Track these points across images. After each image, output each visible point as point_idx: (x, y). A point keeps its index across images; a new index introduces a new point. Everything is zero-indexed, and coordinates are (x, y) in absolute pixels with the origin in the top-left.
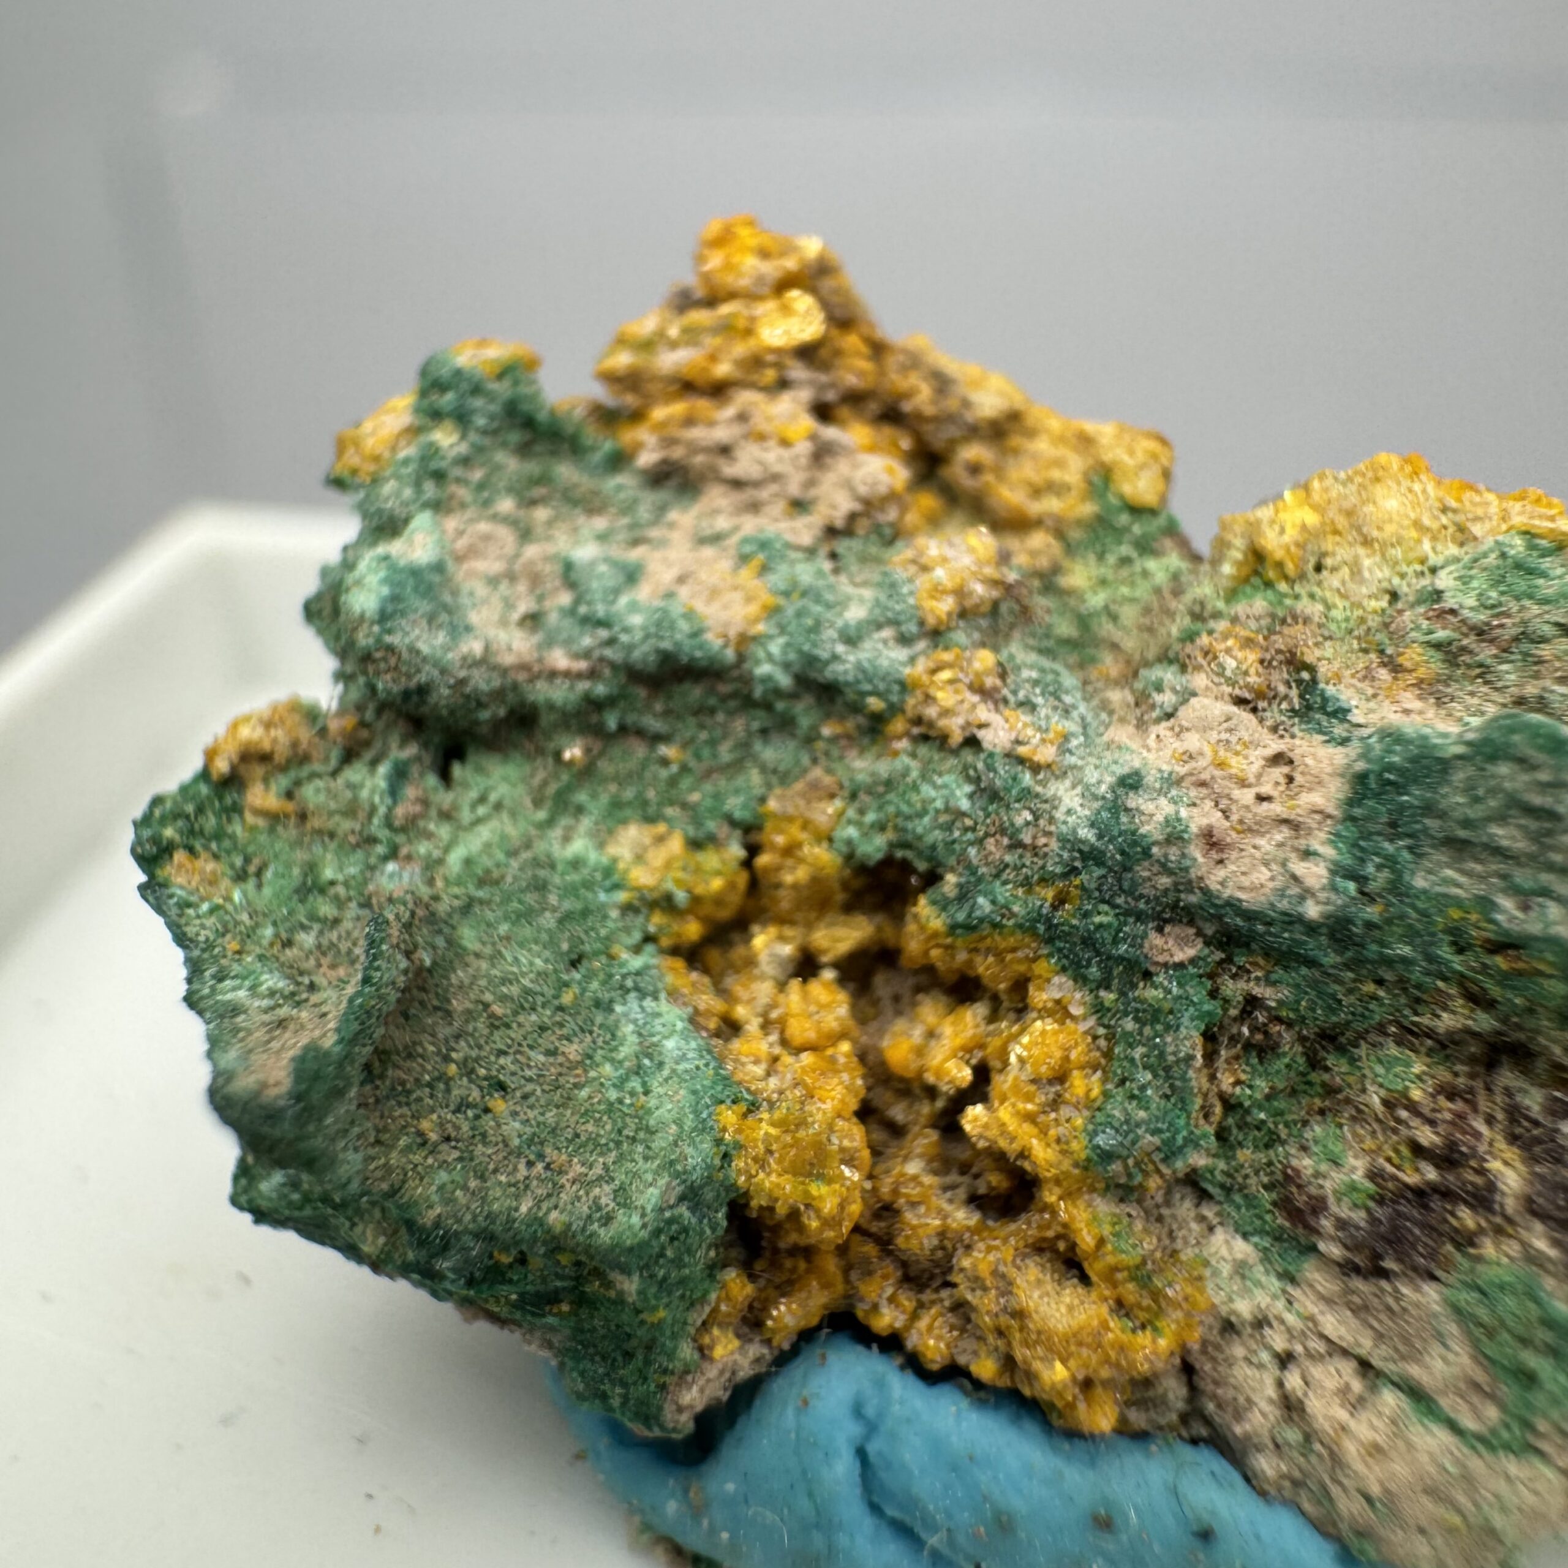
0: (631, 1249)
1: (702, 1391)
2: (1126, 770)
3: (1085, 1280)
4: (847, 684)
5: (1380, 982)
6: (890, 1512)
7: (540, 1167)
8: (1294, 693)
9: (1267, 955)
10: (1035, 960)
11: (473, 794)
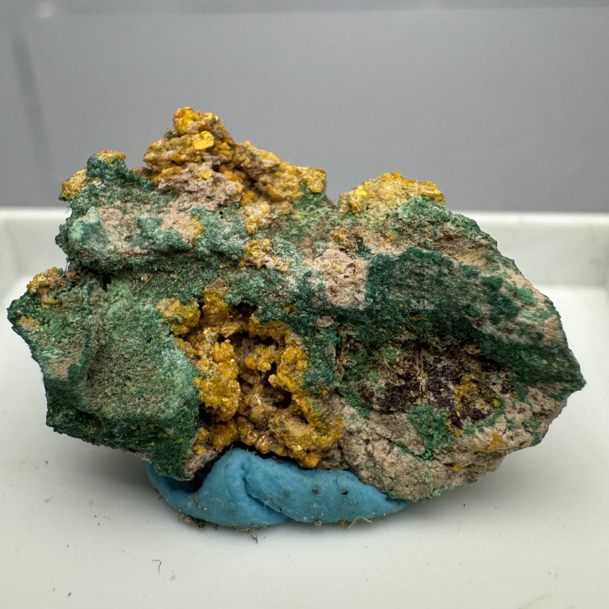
0: (171, 420)
1: (195, 463)
2: (307, 271)
3: (307, 423)
4: (226, 251)
5: (384, 328)
6: (254, 496)
7: (142, 399)
8: (357, 246)
9: (352, 323)
10: (286, 329)
11: (114, 293)
